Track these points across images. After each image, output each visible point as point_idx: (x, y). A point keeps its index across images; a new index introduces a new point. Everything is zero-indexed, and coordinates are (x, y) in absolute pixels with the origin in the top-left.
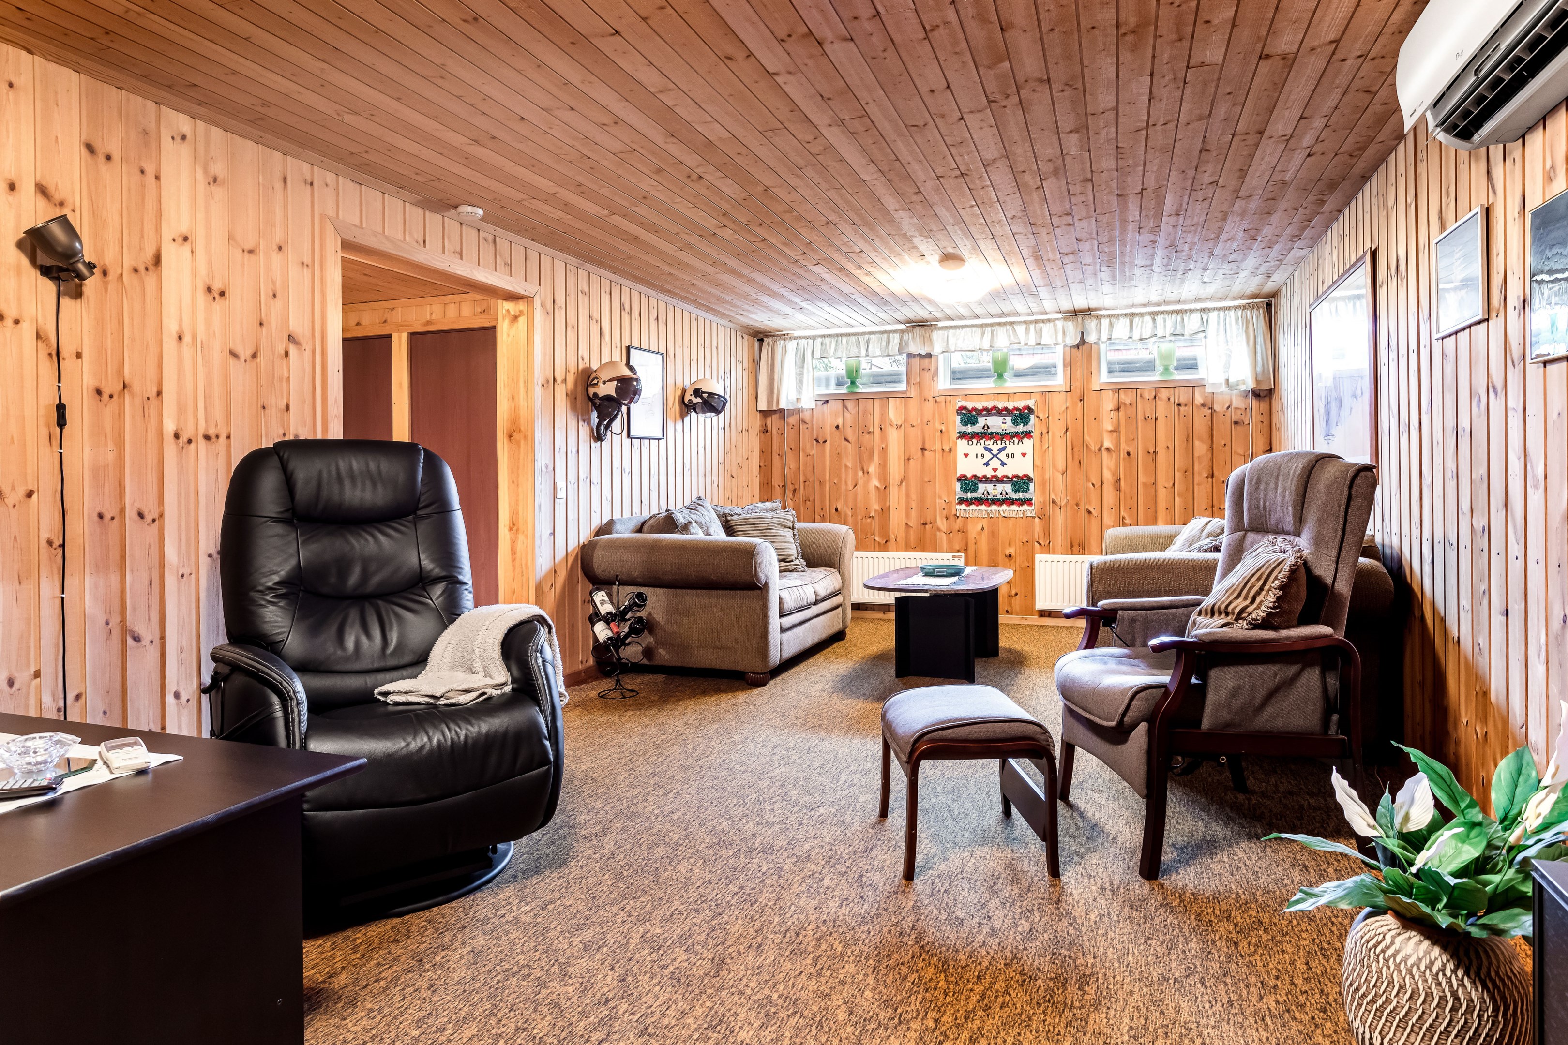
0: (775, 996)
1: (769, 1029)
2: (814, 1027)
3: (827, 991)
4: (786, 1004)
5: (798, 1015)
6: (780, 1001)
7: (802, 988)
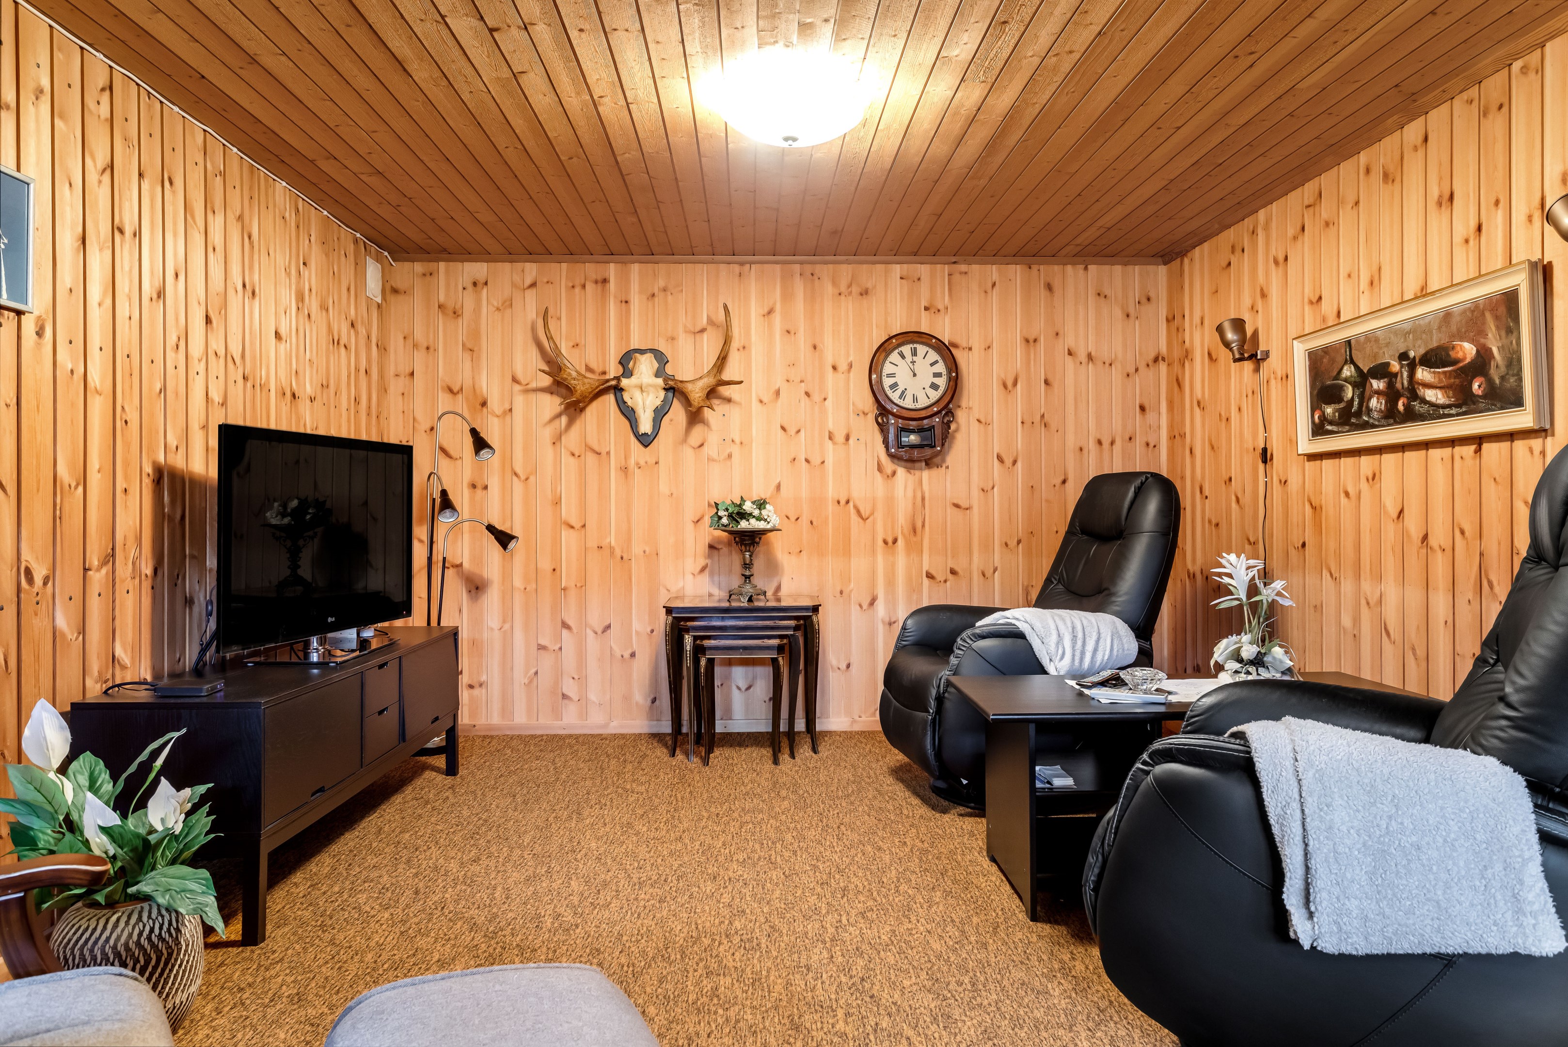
0: (720, 1011)
1: (709, 988)
2: (672, 997)
3: (674, 1025)
4: (706, 1008)
5: (690, 1001)
6: (714, 1009)
7: (700, 1023)
